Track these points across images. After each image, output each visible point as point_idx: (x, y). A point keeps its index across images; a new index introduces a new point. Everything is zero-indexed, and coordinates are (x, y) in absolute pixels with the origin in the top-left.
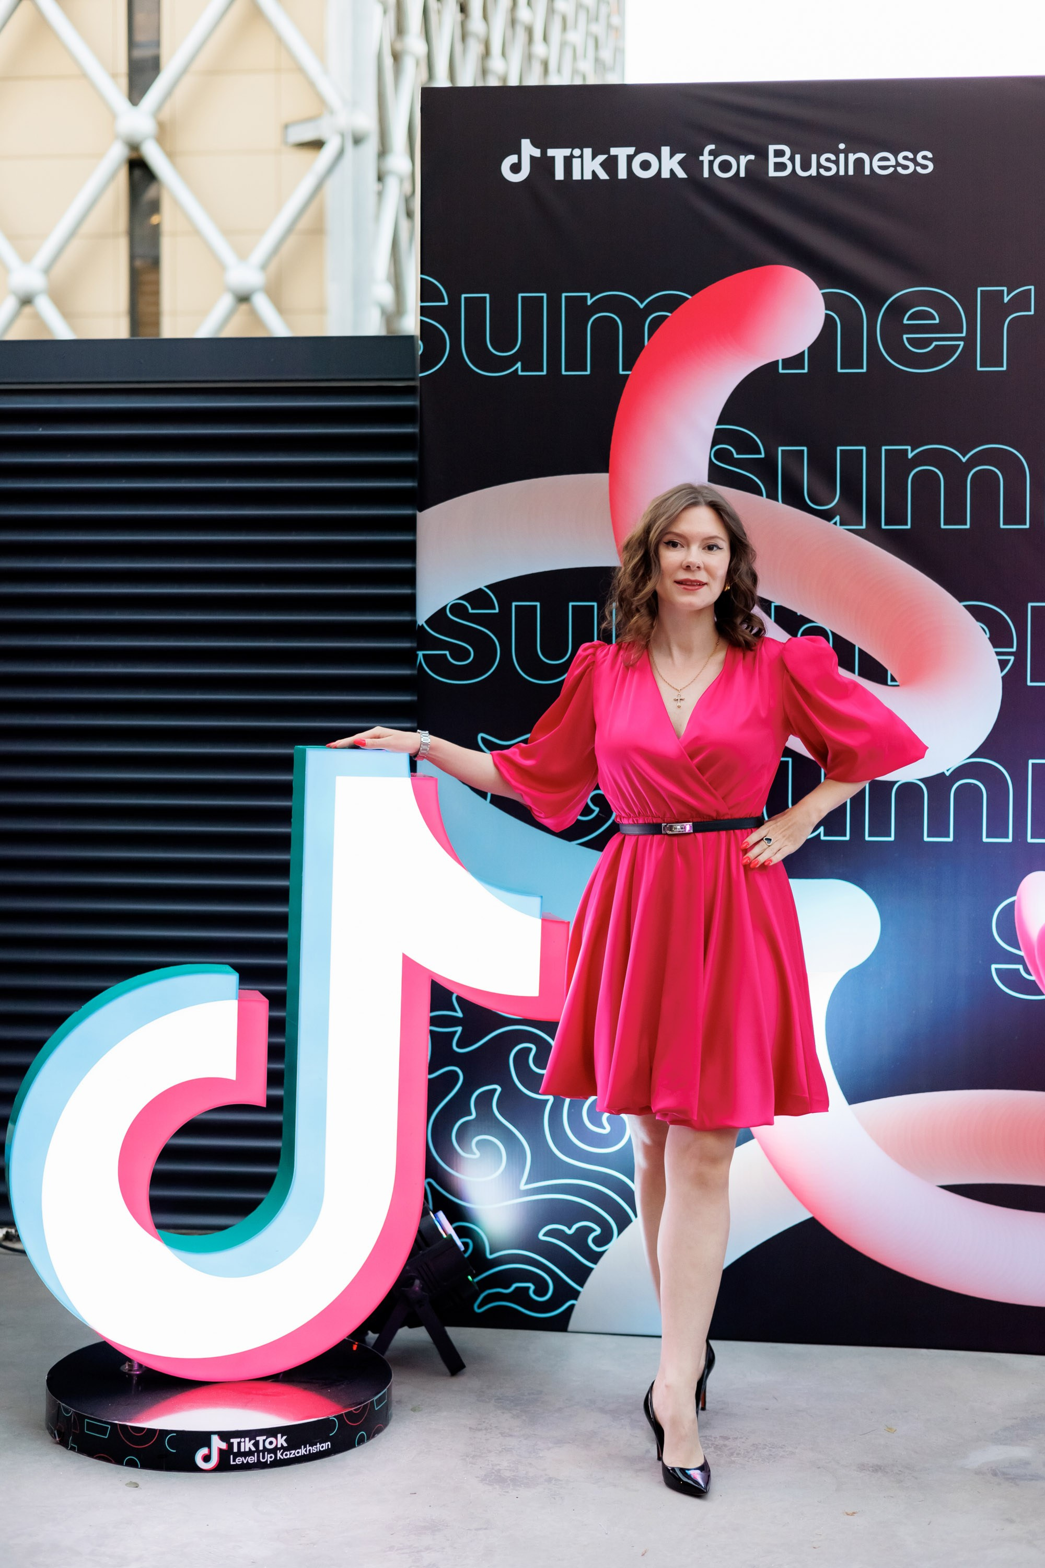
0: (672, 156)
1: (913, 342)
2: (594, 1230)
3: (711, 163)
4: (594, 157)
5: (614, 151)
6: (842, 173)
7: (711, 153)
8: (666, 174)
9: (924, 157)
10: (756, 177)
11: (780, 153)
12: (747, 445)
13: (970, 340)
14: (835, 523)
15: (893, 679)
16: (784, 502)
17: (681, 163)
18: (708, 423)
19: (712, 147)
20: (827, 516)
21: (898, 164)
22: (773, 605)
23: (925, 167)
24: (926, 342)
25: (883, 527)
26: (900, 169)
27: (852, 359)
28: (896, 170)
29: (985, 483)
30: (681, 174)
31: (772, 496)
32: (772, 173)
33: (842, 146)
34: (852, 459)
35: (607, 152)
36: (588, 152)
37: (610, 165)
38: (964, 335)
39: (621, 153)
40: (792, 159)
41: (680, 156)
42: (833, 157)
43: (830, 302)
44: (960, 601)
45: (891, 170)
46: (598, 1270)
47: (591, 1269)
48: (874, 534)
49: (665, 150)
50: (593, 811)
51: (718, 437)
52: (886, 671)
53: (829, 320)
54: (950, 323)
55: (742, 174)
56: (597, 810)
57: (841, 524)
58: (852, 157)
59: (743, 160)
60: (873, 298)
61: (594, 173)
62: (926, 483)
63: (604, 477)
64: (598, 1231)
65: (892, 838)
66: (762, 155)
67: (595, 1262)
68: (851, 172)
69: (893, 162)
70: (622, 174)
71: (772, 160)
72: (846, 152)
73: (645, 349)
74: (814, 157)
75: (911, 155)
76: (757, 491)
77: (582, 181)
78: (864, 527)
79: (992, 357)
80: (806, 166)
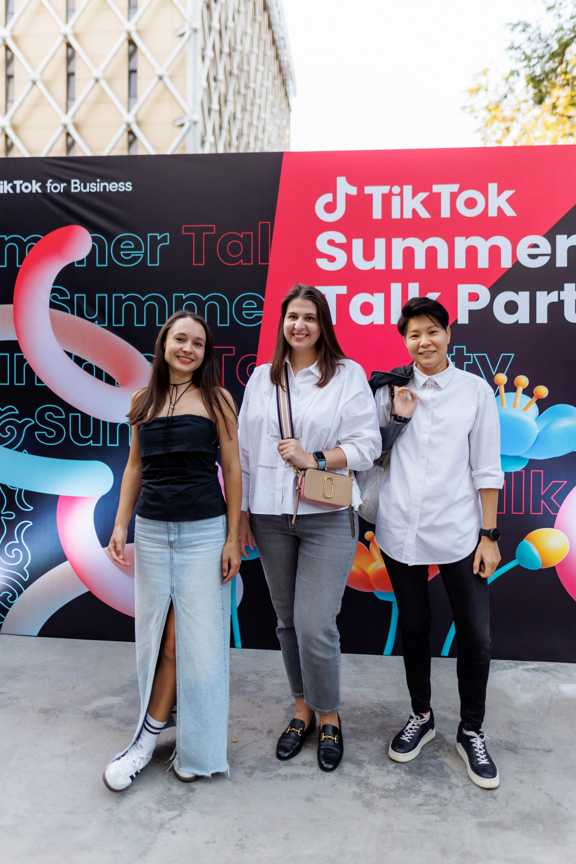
0: (36, 183)
1: (124, 254)
2: (10, 595)
3: (50, 187)
4: (8, 184)
5: (15, 182)
6: (98, 190)
7: (51, 183)
8: (34, 191)
9: (129, 185)
10: (67, 192)
11: (75, 183)
12: (64, 294)
13: (145, 254)
14: (96, 324)
15: (117, 384)
16: (78, 315)
17: (40, 187)
18: (49, 285)
19: (51, 181)
20: (93, 321)
21: (119, 187)
22: (73, 355)
23: (129, 188)
24: (129, 255)
25: (114, 325)
26: (120, 190)
27: (102, 261)
28: (118, 190)
29: (151, 308)
30: (40, 191)
31: (73, 313)
32: (73, 190)
33: (98, 180)
34: (102, 299)
35: (12, 182)
36: (6, 182)
37: (14, 187)
38: (143, 252)
39: (18, 183)
40: (80, 185)
41: (39, 184)
42: (95, 184)
43: (94, 239)
44: (142, 353)
45: (116, 190)
46: (11, 610)
47: (8, 610)
48: (110, 328)
49: (34, 182)
50: (7, 434)
51: (53, 290)
52: (114, 381)
53: (93, 246)
54: (138, 247)
55: (62, 191)
56: (9, 433)
57: (99, 323)
58: (102, 185)
59: (63, 185)
60: (110, 238)
61: (8, 191)
62: (129, 308)
63: (11, 306)
64: (11, 595)
65: (117, 445)
66: (69, 183)
67: (10, 607)
68: (102, 190)
69: (117, 186)
70: (18, 191)
71: (73, 186)
72: (100, 182)
73: (26, 258)
74: (88, 184)
75: (123, 184)
76: (67, 312)
77: (4, 194)
78: (106, 325)
79: (153, 261)
80: (85, 188)
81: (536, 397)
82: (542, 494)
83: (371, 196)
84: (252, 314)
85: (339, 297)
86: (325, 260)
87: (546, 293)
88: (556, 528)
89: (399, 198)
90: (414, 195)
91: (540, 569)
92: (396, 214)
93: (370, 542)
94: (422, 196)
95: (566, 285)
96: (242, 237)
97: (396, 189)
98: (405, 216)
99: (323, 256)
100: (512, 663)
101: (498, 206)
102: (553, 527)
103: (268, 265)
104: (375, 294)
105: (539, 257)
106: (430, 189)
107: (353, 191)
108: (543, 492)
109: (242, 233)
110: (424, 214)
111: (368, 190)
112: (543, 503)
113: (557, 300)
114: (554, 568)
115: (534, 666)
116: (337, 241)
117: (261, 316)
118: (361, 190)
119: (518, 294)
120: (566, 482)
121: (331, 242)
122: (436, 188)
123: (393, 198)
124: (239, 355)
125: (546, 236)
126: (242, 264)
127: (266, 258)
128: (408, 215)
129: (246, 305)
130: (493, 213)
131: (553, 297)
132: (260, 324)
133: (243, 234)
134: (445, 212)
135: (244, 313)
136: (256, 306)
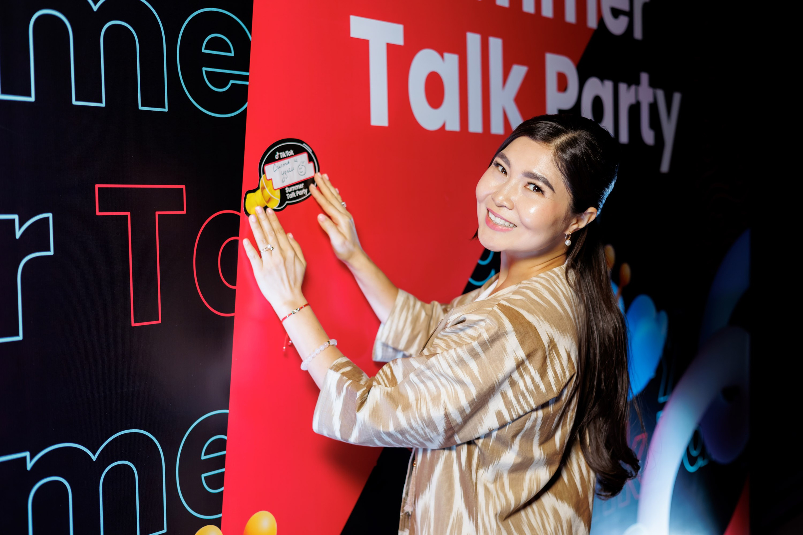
81: (622, 284)
84: (224, 80)
85: (390, 50)
87: (626, 86)
95: (642, 75)
104: (445, 55)
105: (620, 17)
113: (635, 102)
117: (247, 86)
119: (603, 84)
129: (210, 45)
131: (632, 95)
135: (206, 71)
136: (232, 54)
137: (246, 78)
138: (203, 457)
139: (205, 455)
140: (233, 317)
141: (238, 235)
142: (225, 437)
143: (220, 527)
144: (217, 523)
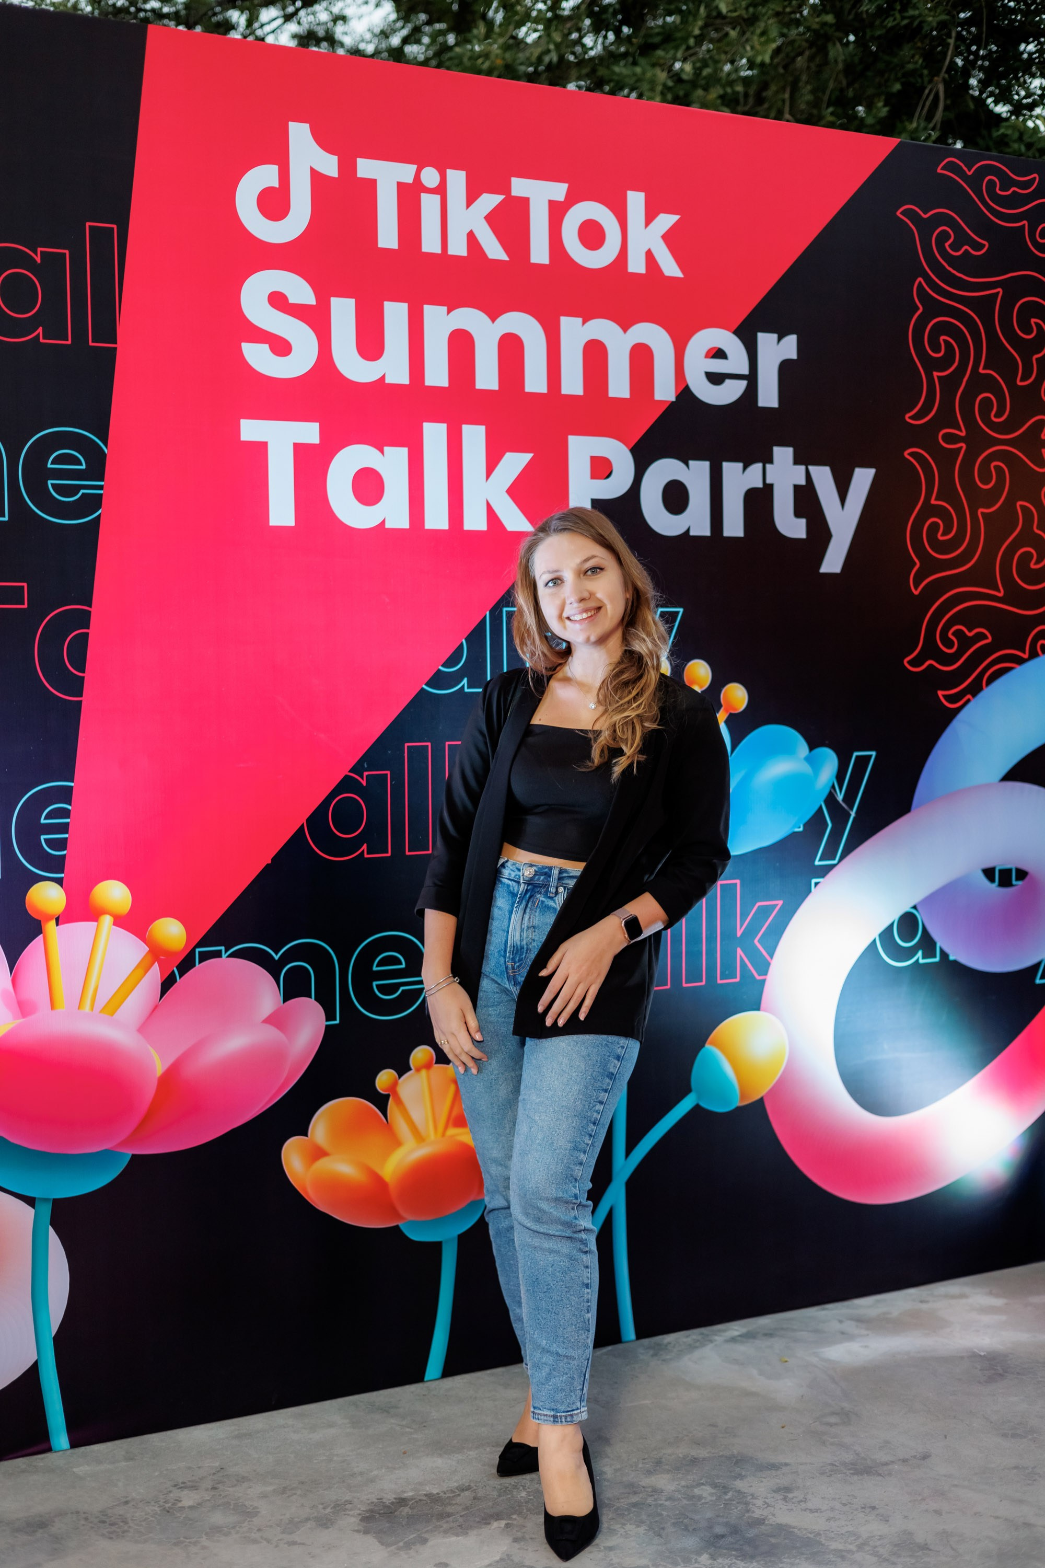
81: (726, 710)
82: (739, 933)
83: (371, 184)
84: (74, 490)
85: (300, 450)
86: (266, 346)
87: (740, 465)
88: (765, 1010)
89: (437, 198)
90: (471, 199)
91: (738, 1109)
92: (430, 243)
93: (387, 1097)
94: (489, 201)
95: (777, 450)
96: (38, 259)
97: (430, 177)
98: (452, 251)
99: (260, 336)
100: (693, 1335)
101: (646, 249)
102: (758, 1009)
103: (116, 349)
104: (386, 449)
105: (728, 381)
106: (505, 189)
107: (329, 165)
108: (741, 927)
109: (39, 250)
110: (494, 250)
111: (366, 168)
112: (741, 956)
113: (760, 485)
114: (761, 1101)
115: (737, 1330)
116: (292, 300)
117: (101, 495)
118: (347, 167)
119: (687, 465)
120: (780, 903)
121: (278, 300)
122: (520, 187)
123: (424, 196)
124: (40, 606)
125: (736, 333)
126: (42, 340)
127: (108, 330)
128: (458, 248)
129: (57, 460)
130: (637, 265)
131: (753, 477)
132: (99, 516)
133: (42, 252)
134: (540, 253)
135: (52, 484)
136: (84, 467)
137: (101, 488)
138: (43, 821)
139: (45, 818)
140: (81, 702)
141: (88, 628)
142: (69, 807)
143: (62, 886)
144: (59, 882)
